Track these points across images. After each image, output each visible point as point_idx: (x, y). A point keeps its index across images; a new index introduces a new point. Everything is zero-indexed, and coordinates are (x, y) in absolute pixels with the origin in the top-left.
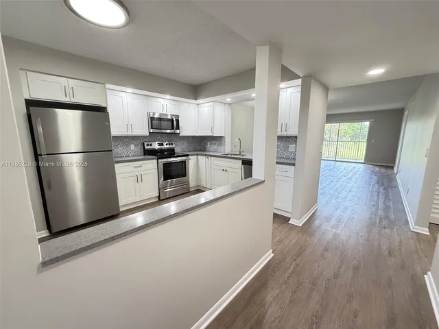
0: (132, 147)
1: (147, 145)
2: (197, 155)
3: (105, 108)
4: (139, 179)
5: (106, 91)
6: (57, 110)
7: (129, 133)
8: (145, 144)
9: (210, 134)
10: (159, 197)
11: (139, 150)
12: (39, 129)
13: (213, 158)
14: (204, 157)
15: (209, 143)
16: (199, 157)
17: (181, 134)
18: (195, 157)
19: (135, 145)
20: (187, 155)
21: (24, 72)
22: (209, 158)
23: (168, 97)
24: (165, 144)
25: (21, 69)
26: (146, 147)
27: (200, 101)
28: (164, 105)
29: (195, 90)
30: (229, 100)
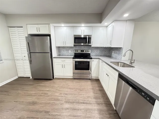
0: (70, 51)
1: (76, 51)
2: (99, 59)
3: (50, 34)
4: (63, 66)
11: (73, 53)
15: (113, 52)
17: (92, 46)
20: (91, 59)
22: (103, 62)
24: (85, 51)
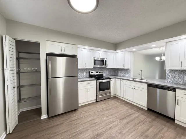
0: (85, 73)
1: (91, 73)
2: (115, 78)
3: (76, 56)
4: (88, 90)
5: (77, 48)
6: (57, 57)
7: (85, 67)
8: (90, 72)
9: (123, 68)
10: (96, 100)
11: (88, 75)
12: (50, 65)
13: (125, 81)
14: (119, 80)
15: (120, 72)
16: (116, 79)
17: (107, 68)
18: (114, 79)
19: (86, 73)
20: (110, 78)
21: (47, 41)
22: (123, 80)
23: (103, 50)
24: (99, 72)
25: (46, 40)
26: (91, 74)
27: (118, 51)
28: (100, 53)
29: (115, 46)
30: (134, 50)
